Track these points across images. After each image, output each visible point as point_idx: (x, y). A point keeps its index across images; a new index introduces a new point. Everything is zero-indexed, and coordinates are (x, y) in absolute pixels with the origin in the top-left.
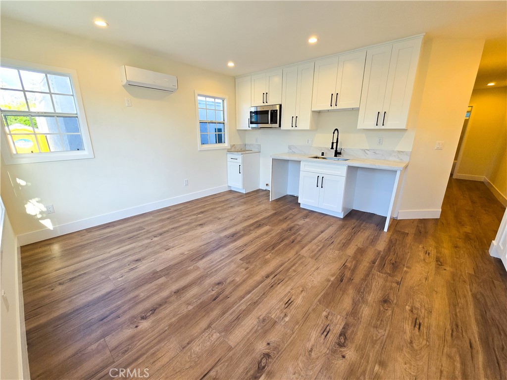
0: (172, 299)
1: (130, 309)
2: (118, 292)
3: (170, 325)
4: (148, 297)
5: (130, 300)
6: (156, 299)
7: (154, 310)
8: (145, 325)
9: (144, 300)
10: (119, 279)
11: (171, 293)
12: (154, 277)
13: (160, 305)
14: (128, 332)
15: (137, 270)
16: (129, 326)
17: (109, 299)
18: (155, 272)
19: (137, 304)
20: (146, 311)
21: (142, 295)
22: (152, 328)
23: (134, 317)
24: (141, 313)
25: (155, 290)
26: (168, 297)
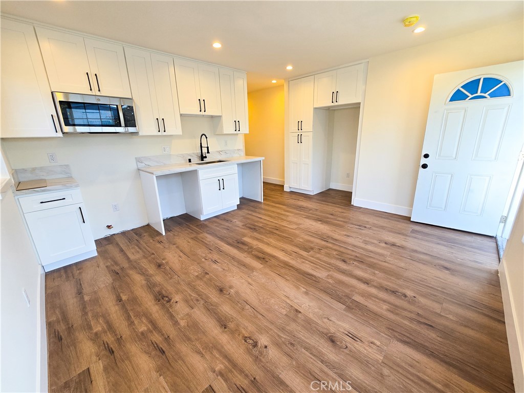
0: (375, 284)
1: (405, 310)
2: (397, 332)
3: (398, 279)
4: (384, 301)
5: (397, 314)
6: (383, 295)
7: (394, 292)
8: (409, 293)
9: (389, 303)
10: (378, 343)
11: (371, 287)
12: (356, 306)
13: (386, 289)
14: (423, 300)
15: (352, 331)
16: (418, 302)
17: (408, 335)
18: (349, 308)
19: (396, 306)
20: (398, 297)
21: (385, 307)
22: (408, 288)
23: (409, 302)
24: (402, 300)
25: (373, 299)
26: (375, 287)
